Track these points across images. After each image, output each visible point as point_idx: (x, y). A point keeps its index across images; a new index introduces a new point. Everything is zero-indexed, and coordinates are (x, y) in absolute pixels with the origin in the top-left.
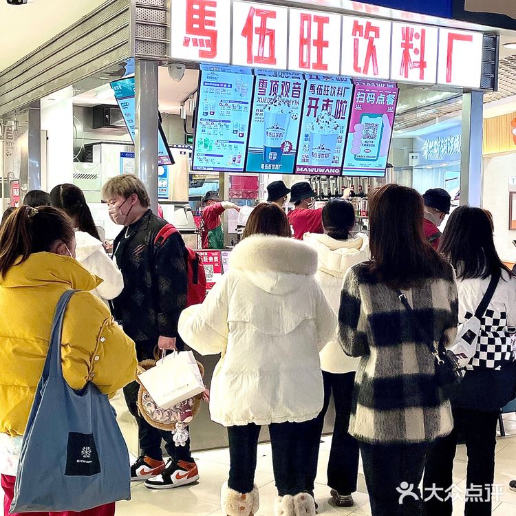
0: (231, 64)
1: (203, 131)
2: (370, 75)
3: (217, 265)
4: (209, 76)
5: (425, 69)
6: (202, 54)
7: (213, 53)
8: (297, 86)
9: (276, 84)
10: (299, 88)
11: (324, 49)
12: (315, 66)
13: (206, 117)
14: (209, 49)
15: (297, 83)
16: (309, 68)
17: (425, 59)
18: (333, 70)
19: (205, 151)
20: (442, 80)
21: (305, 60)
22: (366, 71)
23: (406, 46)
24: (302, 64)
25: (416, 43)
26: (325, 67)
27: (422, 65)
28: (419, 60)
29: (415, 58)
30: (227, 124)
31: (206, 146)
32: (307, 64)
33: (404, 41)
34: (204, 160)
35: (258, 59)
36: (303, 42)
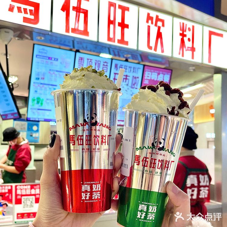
0: (51, 31)
1: (36, 91)
2: (159, 52)
3: (37, 196)
4: (41, 51)
5: (195, 53)
6: (25, 20)
7: (36, 20)
8: (105, 64)
9: (91, 61)
10: (107, 66)
11: (126, 29)
12: (119, 41)
13: (38, 81)
14: (32, 17)
15: (106, 62)
16: (114, 41)
17: (195, 46)
18: (132, 46)
19: (37, 106)
20: (206, 62)
21: (111, 36)
22: (155, 49)
23: (183, 35)
24: (109, 39)
25: (189, 34)
26: (127, 43)
27: (193, 49)
28: (191, 46)
29: (188, 44)
30: (55, 87)
31: (38, 102)
32: (113, 39)
33: (181, 32)
34: (36, 113)
35: (74, 30)
36: (110, 22)
